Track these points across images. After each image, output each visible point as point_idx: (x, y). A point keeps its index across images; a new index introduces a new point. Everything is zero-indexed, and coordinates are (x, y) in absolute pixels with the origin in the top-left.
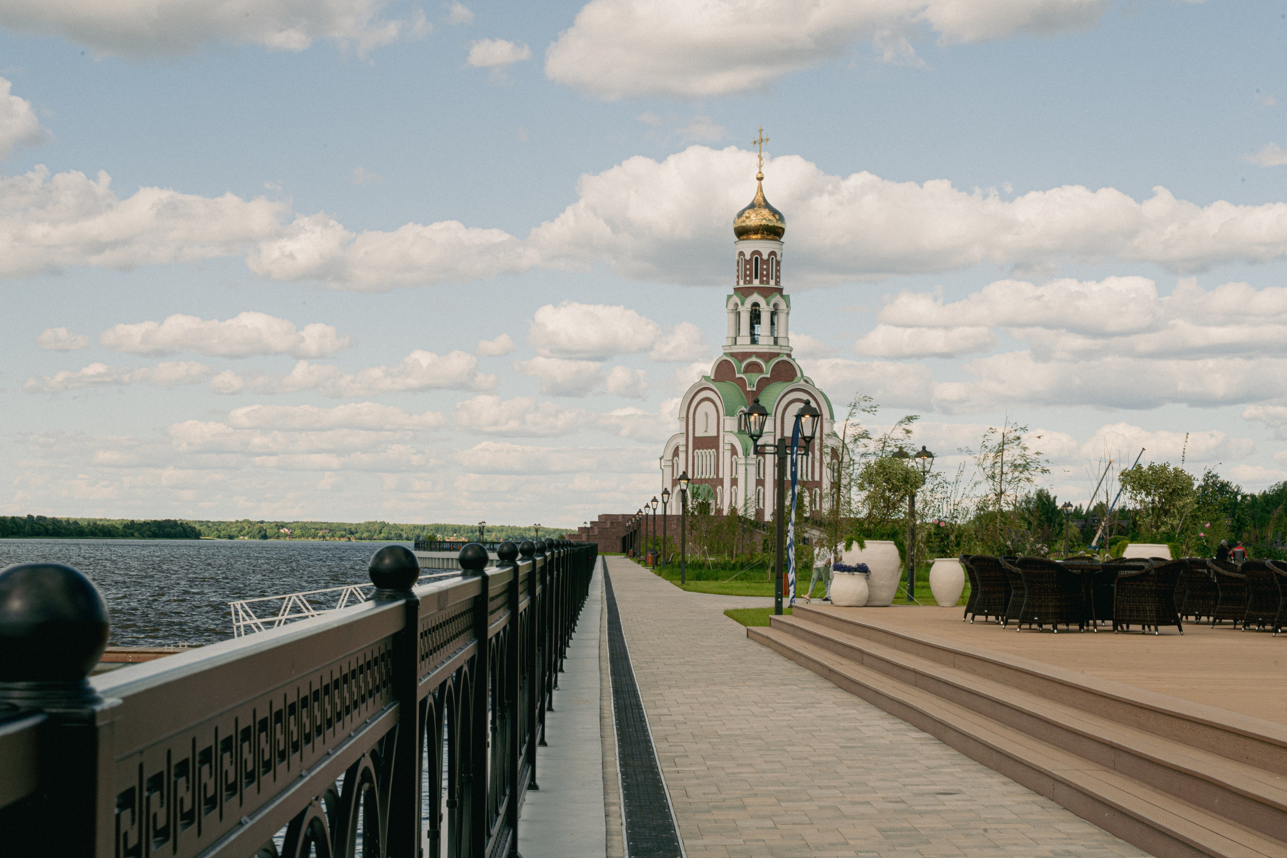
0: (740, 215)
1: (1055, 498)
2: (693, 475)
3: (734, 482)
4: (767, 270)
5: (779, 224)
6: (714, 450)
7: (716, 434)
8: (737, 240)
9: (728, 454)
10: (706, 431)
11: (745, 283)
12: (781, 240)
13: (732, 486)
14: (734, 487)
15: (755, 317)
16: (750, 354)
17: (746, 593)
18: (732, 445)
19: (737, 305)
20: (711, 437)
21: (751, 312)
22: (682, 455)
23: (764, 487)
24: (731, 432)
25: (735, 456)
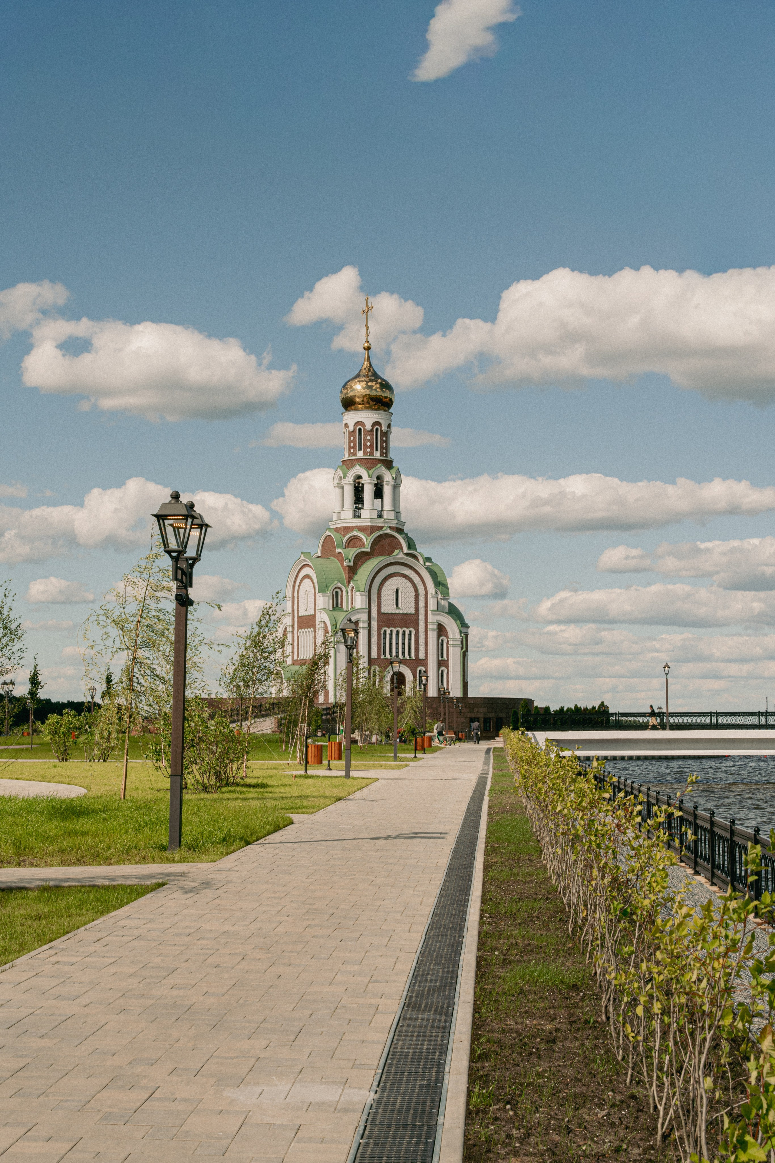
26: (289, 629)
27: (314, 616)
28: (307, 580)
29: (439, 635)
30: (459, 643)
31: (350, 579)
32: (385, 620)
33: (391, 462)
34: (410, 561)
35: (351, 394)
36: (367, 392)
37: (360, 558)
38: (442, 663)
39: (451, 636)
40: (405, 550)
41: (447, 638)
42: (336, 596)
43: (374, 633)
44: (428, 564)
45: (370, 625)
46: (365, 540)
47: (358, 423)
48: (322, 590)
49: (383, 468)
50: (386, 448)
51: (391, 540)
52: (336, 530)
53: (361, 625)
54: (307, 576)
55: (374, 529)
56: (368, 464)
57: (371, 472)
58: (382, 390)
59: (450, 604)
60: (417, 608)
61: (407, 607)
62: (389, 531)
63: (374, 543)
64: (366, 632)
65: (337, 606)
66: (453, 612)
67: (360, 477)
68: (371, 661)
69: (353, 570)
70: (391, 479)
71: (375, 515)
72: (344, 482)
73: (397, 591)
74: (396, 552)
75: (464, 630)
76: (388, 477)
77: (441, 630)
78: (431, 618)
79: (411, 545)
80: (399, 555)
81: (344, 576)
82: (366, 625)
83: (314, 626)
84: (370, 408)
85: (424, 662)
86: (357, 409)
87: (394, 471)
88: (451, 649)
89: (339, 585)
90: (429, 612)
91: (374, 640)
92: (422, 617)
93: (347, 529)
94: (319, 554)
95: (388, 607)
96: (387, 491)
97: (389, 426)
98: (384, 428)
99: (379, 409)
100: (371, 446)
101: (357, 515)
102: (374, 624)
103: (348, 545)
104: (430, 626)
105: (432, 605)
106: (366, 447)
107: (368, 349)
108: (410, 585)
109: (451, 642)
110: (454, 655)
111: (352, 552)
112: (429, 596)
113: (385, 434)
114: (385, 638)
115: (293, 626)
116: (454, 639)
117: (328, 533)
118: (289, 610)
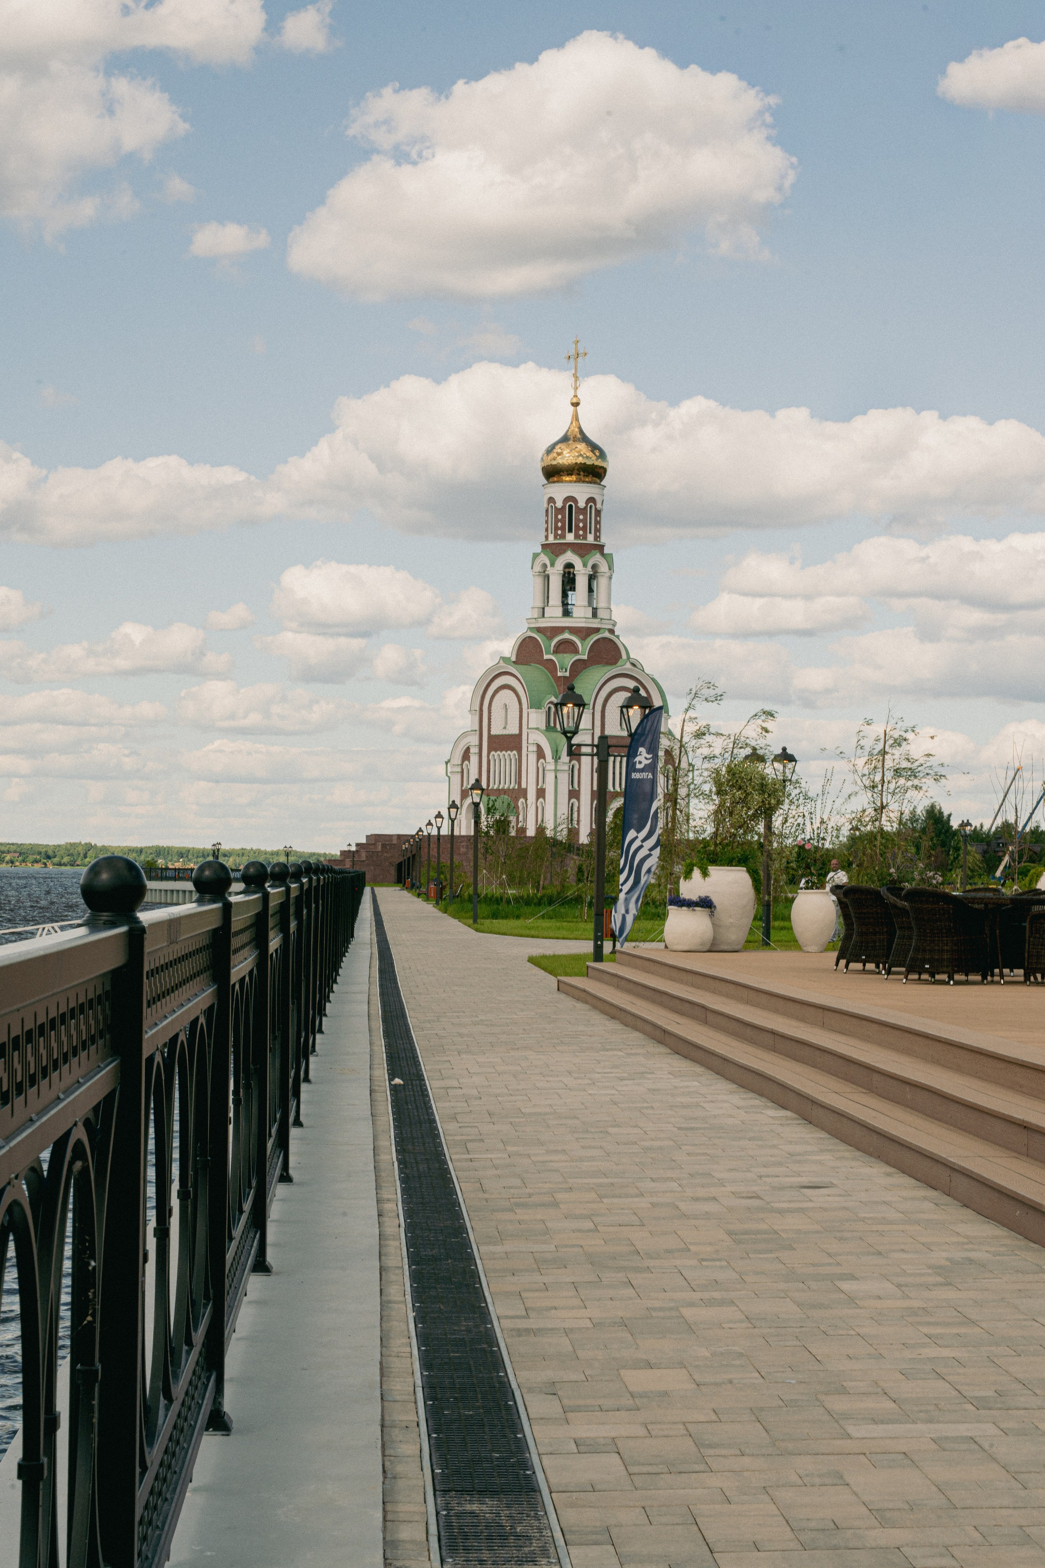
0: (549, 451)
1: (950, 815)
2: (488, 785)
3: (541, 793)
4: (584, 521)
5: (599, 463)
6: (515, 752)
8: (546, 482)
9: (533, 757)
10: (505, 728)
11: (555, 538)
12: (602, 483)
13: (537, 799)
14: (541, 800)
15: (569, 582)
16: (561, 630)
17: (556, 935)
18: (539, 746)
19: (545, 566)
20: (512, 735)
21: (564, 576)
22: (474, 759)
23: (578, 800)
24: (537, 729)
25: (542, 760)
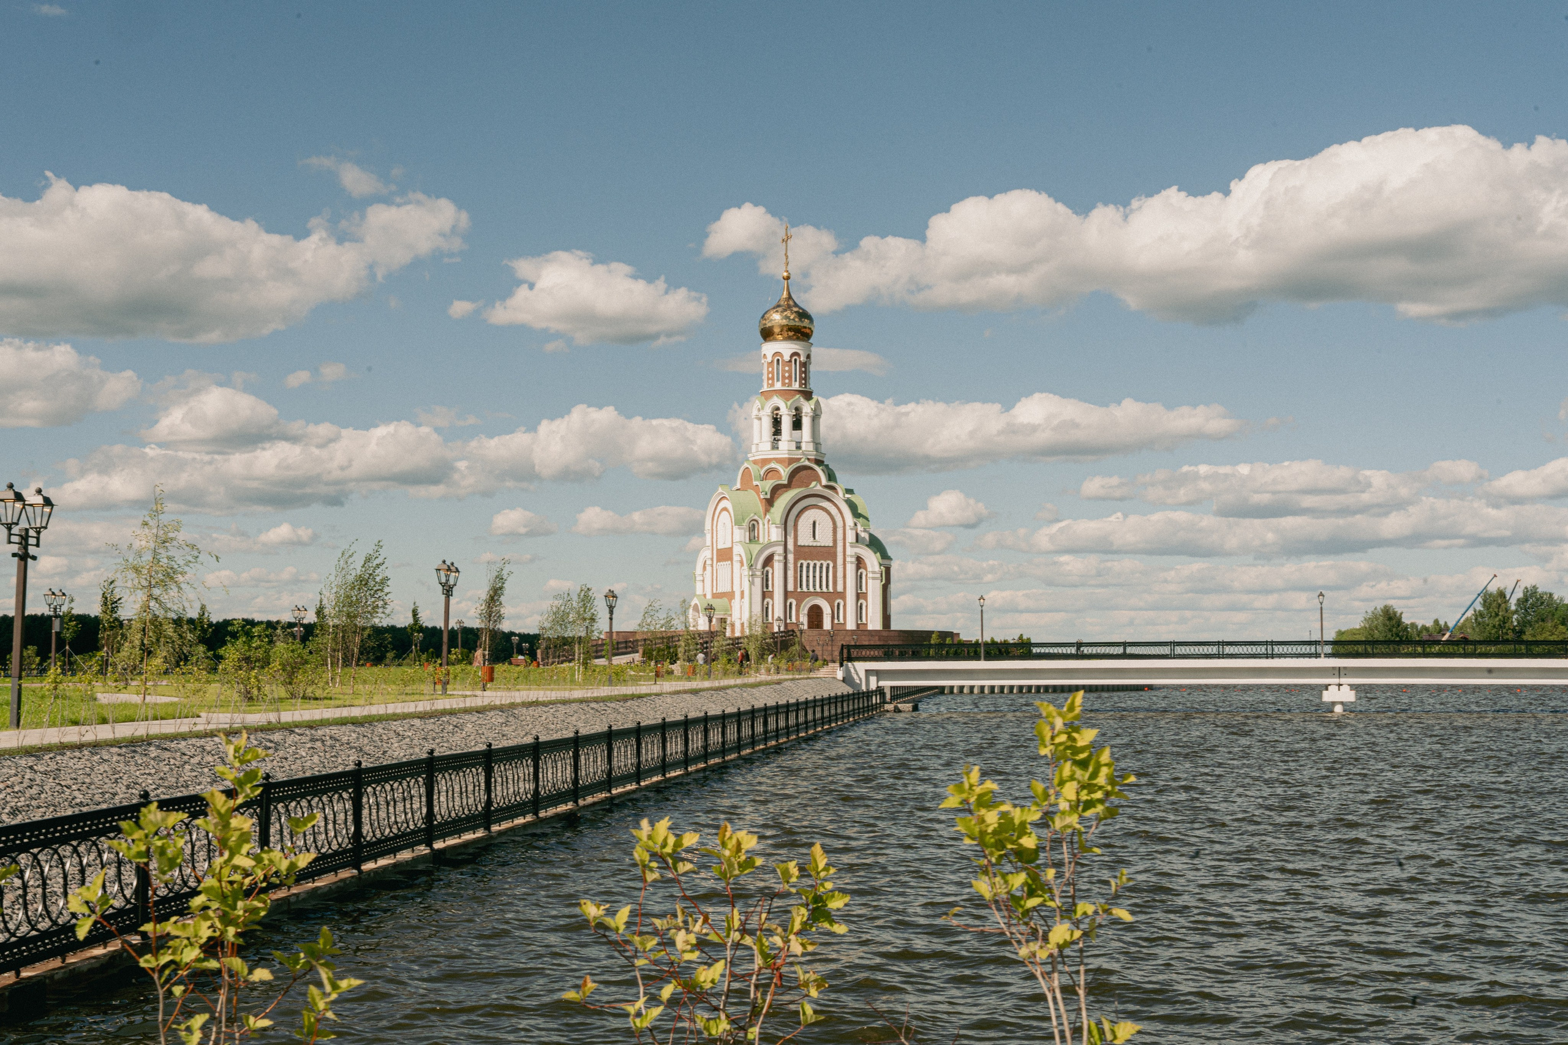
0: (763, 317)
4: (790, 371)
7: (728, 545)
15: (777, 422)
26: (709, 562)
27: (731, 549)
28: (725, 513)
29: (858, 568)
30: (879, 575)
31: (767, 511)
32: (803, 552)
33: (811, 393)
34: (828, 493)
35: (769, 325)
36: (785, 322)
37: (776, 490)
38: (860, 596)
39: (870, 569)
40: (824, 481)
41: (866, 569)
42: (752, 528)
43: (791, 566)
44: (847, 496)
45: (786, 558)
46: (782, 471)
47: (776, 354)
48: (738, 522)
49: (802, 399)
50: (805, 379)
51: (809, 472)
52: (755, 462)
53: (776, 558)
54: (725, 509)
55: (791, 461)
56: (785, 394)
57: (789, 403)
58: (800, 320)
59: (871, 535)
60: (835, 541)
61: (824, 538)
62: (807, 463)
63: (793, 475)
64: (782, 565)
65: (753, 539)
66: (875, 544)
67: (778, 409)
68: (786, 594)
69: (770, 502)
70: (809, 410)
71: (793, 446)
72: (762, 413)
73: (814, 523)
74: (814, 484)
75: (886, 562)
76: (807, 408)
77: (860, 562)
78: (850, 551)
79: (831, 476)
80: (815, 487)
81: (761, 508)
82: (782, 558)
83: (731, 559)
84: (789, 338)
85: (842, 595)
86: (775, 340)
87: (812, 402)
88: (870, 582)
89: (756, 517)
90: (848, 545)
91: (791, 573)
92: (840, 549)
93: (765, 461)
94: (738, 486)
95: (805, 539)
96: (806, 422)
97: (808, 357)
98: (803, 359)
99: (798, 339)
100: (790, 377)
101: (775, 447)
102: (791, 557)
103: (765, 478)
104: (848, 559)
105: (851, 537)
106: (784, 377)
107: (788, 278)
108: (828, 518)
109: (870, 575)
110: (874, 589)
111: (768, 485)
112: (847, 528)
113: (804, 365)
114: (801, 571)
115: (712, 559)
116: (874, 572)
117: (746, 465)
118: (709, 543)
